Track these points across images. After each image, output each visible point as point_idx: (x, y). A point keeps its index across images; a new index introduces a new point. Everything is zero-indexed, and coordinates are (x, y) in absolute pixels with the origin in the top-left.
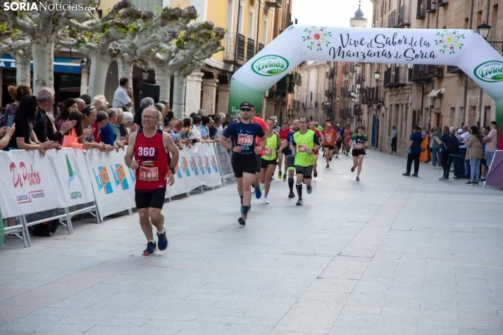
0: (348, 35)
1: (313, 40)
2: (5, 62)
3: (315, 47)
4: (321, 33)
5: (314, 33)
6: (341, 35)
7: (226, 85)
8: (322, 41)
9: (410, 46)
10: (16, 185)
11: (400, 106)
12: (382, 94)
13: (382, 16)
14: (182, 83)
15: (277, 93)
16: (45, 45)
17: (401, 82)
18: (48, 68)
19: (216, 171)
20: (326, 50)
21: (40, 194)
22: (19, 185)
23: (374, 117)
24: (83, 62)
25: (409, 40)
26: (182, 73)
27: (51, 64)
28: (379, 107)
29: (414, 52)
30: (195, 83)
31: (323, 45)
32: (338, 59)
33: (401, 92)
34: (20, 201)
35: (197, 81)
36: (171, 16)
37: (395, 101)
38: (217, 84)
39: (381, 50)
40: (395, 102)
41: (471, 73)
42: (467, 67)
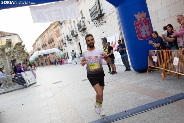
8: (39, 53)
9: (49, 51)
12: (38, 59)
23: (38, 62)
40: (41, 59)
41: (57, 53)
42: (56, 52)
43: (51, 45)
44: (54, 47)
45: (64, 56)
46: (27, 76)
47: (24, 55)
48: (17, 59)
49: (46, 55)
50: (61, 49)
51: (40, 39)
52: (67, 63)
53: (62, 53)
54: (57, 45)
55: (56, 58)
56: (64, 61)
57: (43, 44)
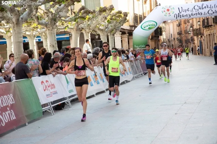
0: (182, 8)
1: (167, 12)
2: (38, 39)
3: (168, 15)
4: (170, 9)
5: (166, 9)
6: (179, 8)
7: (131, 36)
8: (170, 12)
9: (210, 9)
10: (45, 90)
11: (211, 35)
12: (202, 31)
14: (112, 38)
15: (155, 37)
16: (52, 30)
17: (210, 24)
18: (54, 39)
19: (131, 74)
20: (172, 15)
21: (56, 93)
22: (46, 90)
23: (200, 41)
24: (70, 35)
25: (209, 6)
26: (112, 34)
27: (55, 38)
28: (201, 37)
29: (212, 11)
30: (118, 37)
31: (171, 14)
32: (179, 18)
33: (211, 29)
34: (48, 97)
35: (119, 36)
36: (103, 10)
37: (208, 32)
38: (128, 36)
39: (197, 12)
40: (208, 34)
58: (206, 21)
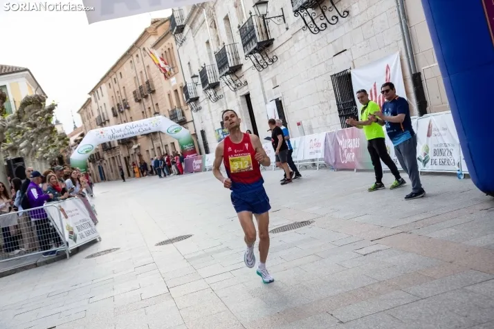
4: (103, 131)
6: (112, 130)
8: (104, 134)
9: (140, 127)
11: (115, 158)
12: (101, 155)
13: (88, 119)
17: (113, 146)
23: (99, 167)
28: (101, 162)
29: (142, 129)
32: (113, 139)
33: (114, 151)
39: (129, 132)
40: (111, 157)
41: (166, 132)
42: (164, 130)
43: (147, 107)
44: (156, 113)
45: (193, 142)
46: (66, 217)
47: (51, 141)
48: (27, 155)
49: (126, 142)
50: (180, 118)
51: (104, 86)
52: (202, 169)
53: (184, 133)
54: (166, 107)
55: (163, 150)
56: (192, 160)
57: (118, 105)
58: (108, 145)
